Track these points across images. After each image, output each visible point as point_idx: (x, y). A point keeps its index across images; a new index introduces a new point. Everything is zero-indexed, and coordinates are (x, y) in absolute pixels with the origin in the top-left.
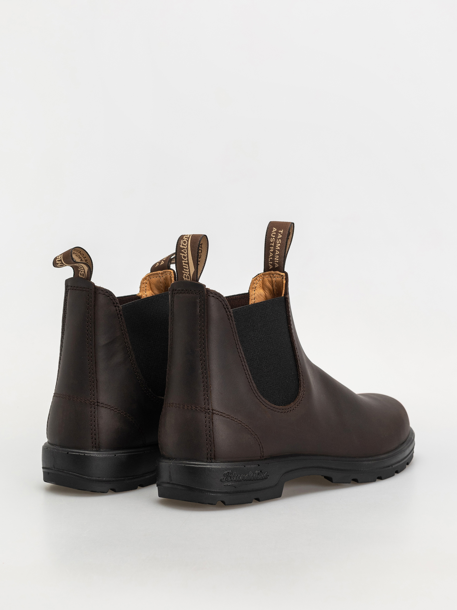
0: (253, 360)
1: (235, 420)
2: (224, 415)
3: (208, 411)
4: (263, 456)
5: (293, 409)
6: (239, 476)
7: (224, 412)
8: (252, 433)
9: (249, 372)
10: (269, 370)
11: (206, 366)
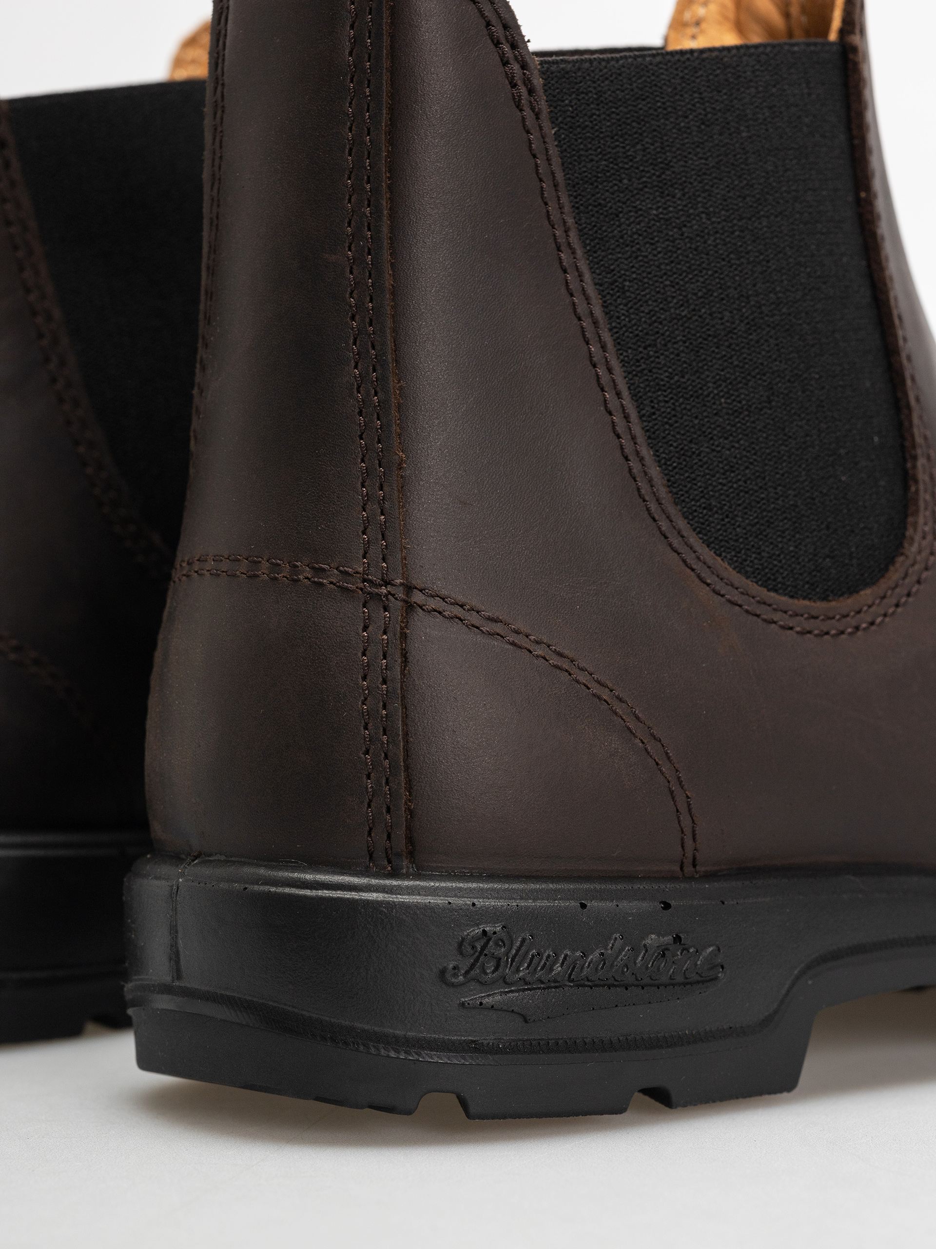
0: (655, 340)
1: (537, 647)
2: (474, 618)
3: (384, 590)
4: (694, 859)
5: (872, 623)
6: (549, 956)
7: (475, 603)
8: (629, 729)
9: (627, 401)
10: (740, 402)
11: (378, 347)
